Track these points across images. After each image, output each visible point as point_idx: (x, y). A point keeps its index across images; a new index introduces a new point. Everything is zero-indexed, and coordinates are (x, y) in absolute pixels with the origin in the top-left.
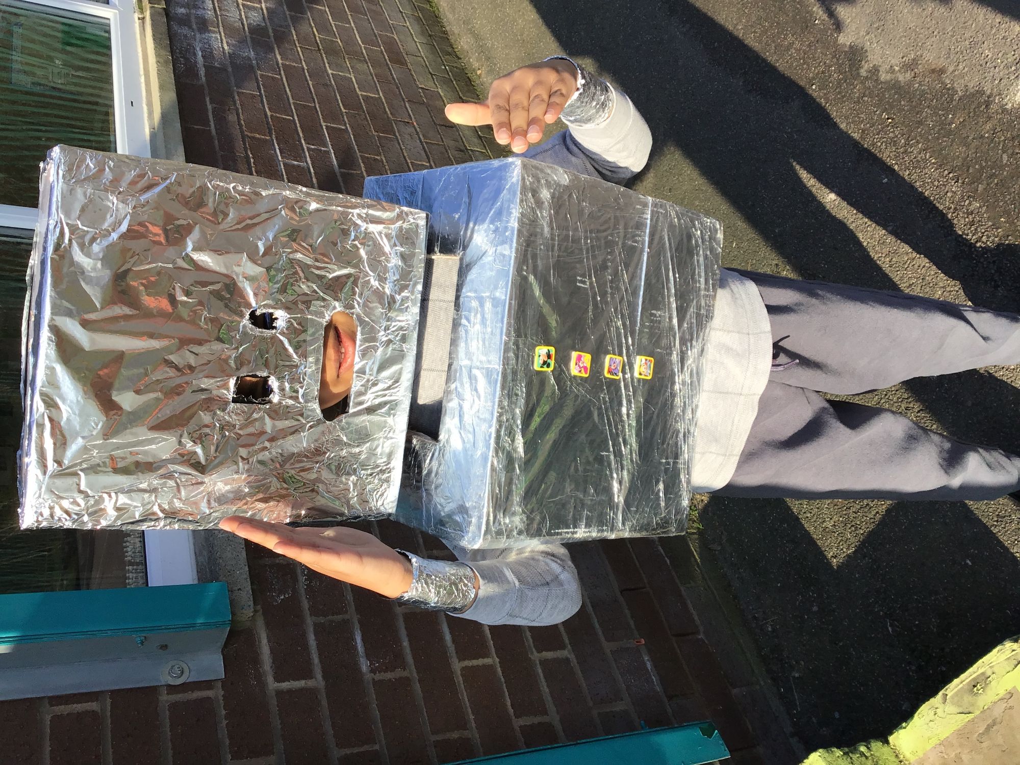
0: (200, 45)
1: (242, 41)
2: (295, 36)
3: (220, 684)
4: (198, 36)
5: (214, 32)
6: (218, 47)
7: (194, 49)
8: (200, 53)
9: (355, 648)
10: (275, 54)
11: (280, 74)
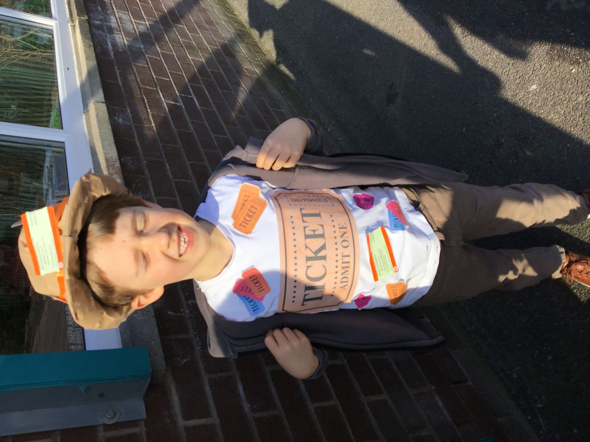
0: (110, 40)
1: (135, 39)
2: (167, 39)
3: (142, 423)
4: (108, 35)
5: (118, 34)
6: (121, 42)
7: (106, 42)
8: (110, 44)
9: (239, 395)
10: (156, 47)
11: (160, 57)
